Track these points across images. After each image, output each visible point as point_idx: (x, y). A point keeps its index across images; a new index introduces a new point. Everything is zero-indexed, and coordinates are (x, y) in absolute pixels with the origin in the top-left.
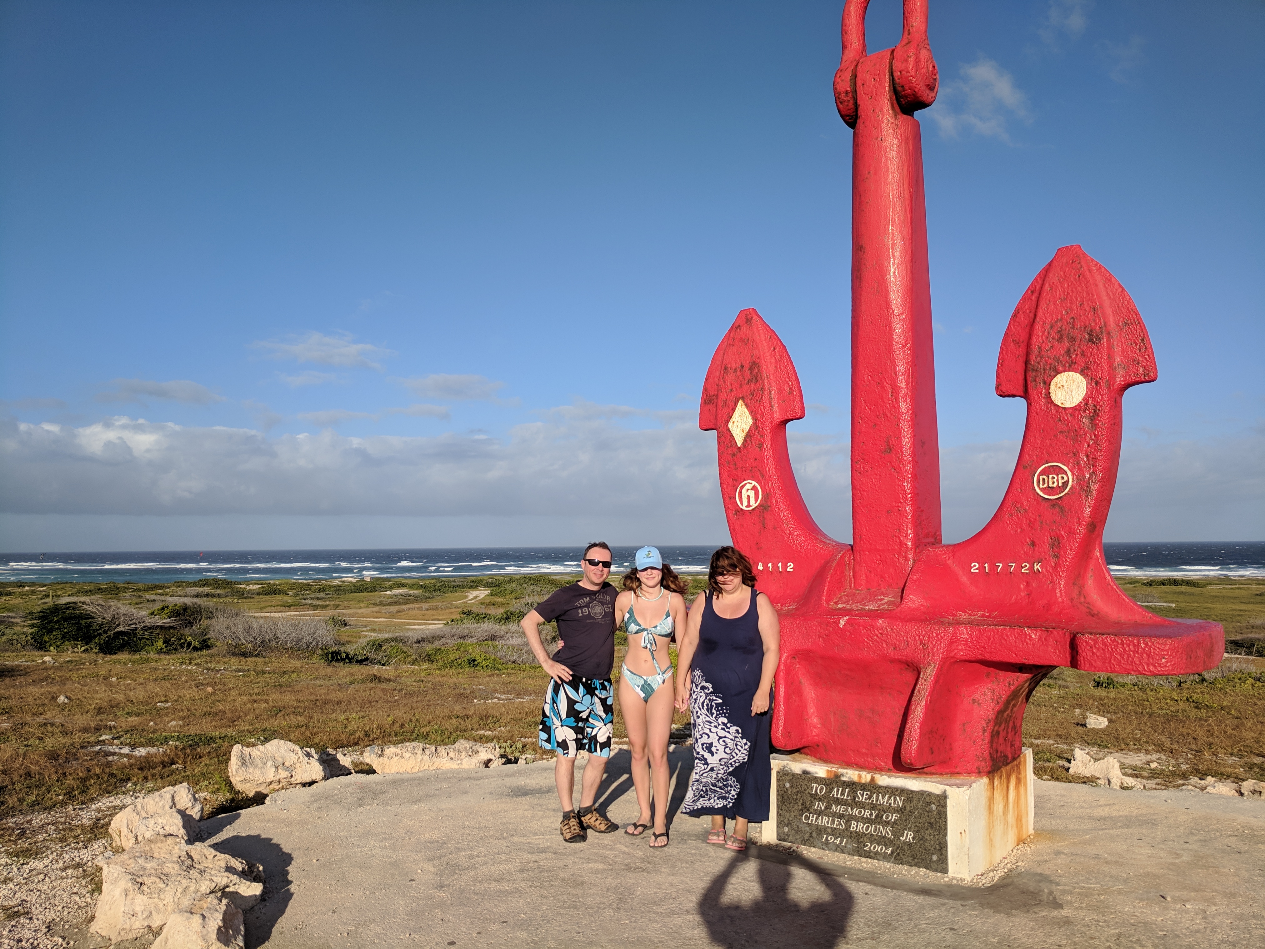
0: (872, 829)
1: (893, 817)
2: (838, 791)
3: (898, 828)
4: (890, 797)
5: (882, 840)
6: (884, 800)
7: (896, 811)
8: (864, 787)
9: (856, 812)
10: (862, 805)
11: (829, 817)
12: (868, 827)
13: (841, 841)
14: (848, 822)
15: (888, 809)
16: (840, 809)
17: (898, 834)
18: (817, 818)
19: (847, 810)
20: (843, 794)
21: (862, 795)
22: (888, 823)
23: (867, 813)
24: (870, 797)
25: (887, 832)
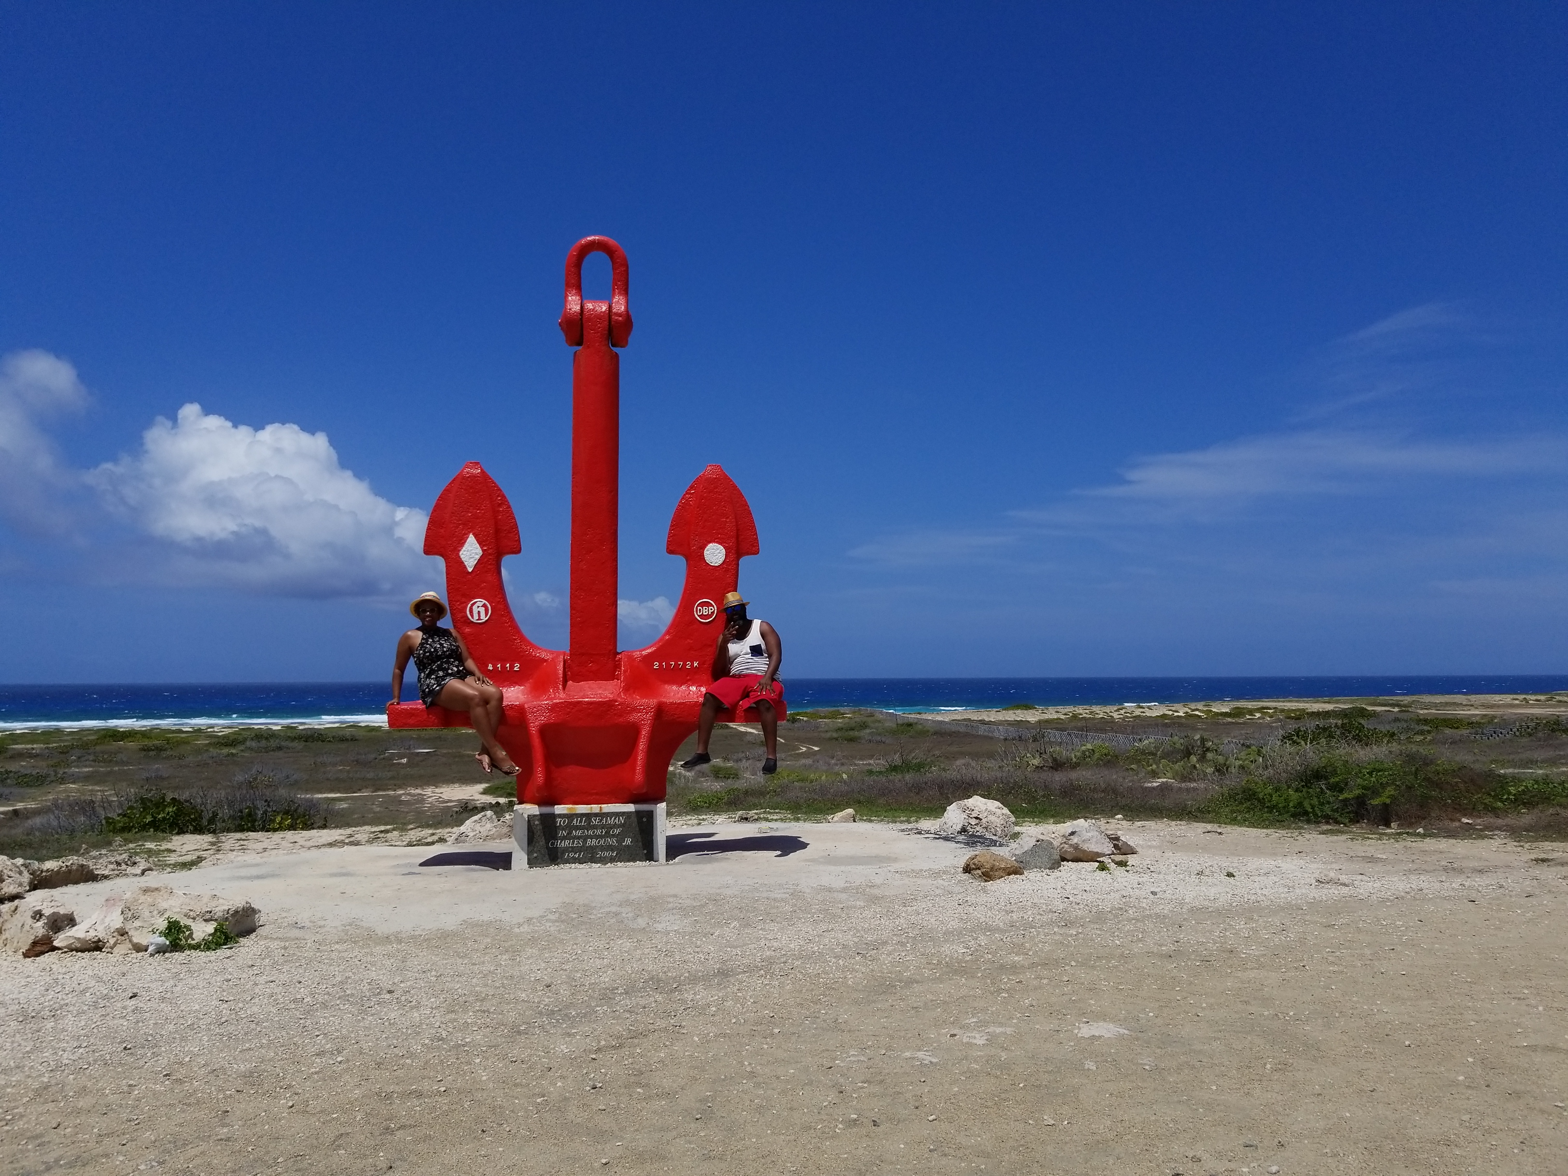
0: (602, 842)
1: (617, 831)
2: (577, 820)
3: (620, 838)
4: (615, 819)
5: (610, 848)
6: (611, 821)
7: (619, 826)
8: (596, 815)
9: (591, 832)
10: (595, 827)
11: (570, 840)
12: (599, 841)
13: (579, 855)
14: (585, 841)
15: (615, 826)
16: (579, 833)
17: (620, 842)
18: (561, 842)
19: (584, 833)
20: (581, 822)
21: (595, 820)
22: (613, 836)
23: (599, 832)
24: (601, 821)
25: (613, 841)
